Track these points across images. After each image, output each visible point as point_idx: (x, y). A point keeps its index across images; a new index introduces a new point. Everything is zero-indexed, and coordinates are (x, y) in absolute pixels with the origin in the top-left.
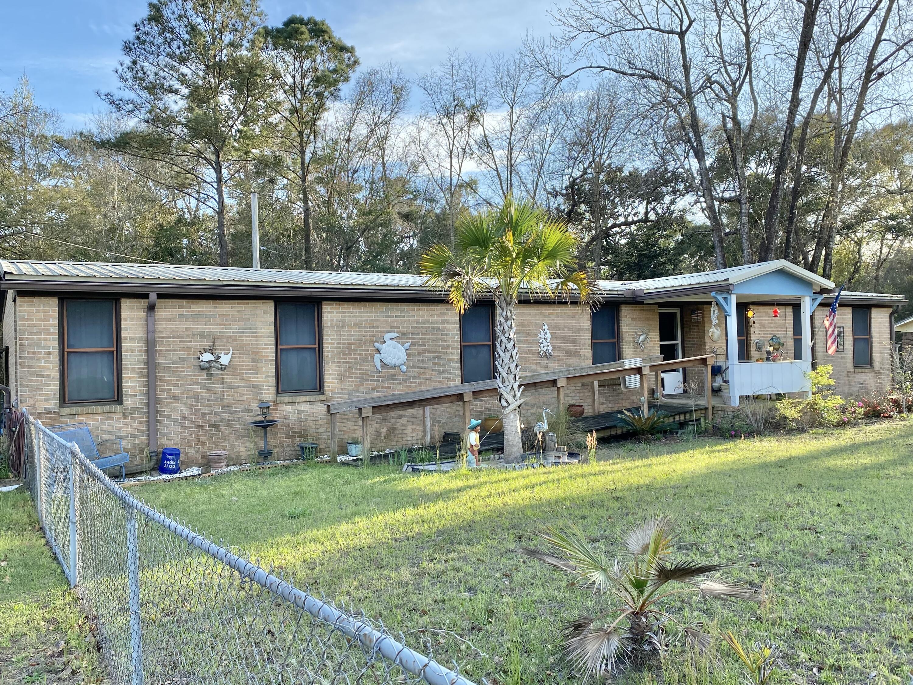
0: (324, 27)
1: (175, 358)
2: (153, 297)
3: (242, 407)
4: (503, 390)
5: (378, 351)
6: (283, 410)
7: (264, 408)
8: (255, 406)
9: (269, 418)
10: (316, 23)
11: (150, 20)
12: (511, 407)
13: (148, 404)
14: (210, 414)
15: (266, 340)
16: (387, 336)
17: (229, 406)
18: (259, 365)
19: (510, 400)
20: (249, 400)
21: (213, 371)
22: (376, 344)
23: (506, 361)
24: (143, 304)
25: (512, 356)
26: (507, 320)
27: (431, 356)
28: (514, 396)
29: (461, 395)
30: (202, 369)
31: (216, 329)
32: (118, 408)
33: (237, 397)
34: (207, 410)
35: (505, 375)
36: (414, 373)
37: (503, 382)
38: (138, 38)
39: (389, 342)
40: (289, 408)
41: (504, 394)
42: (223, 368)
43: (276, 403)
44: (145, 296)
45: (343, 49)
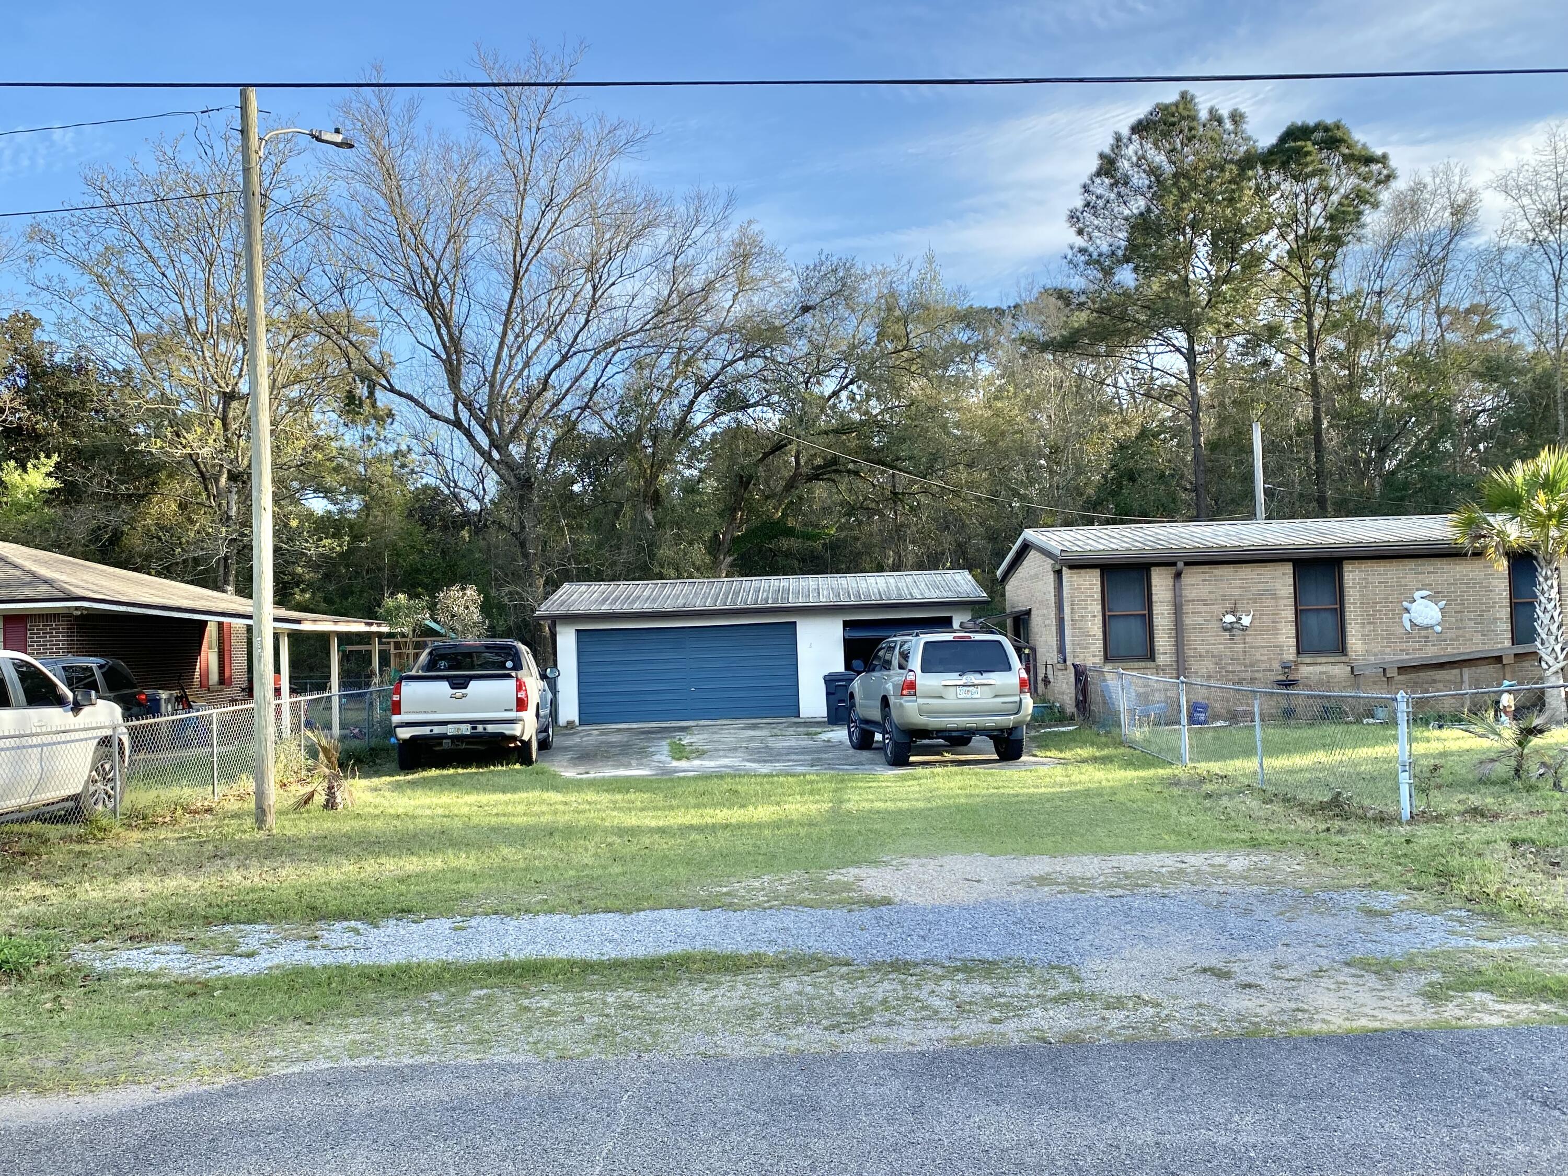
0: (1339, 134)
1: (1200, 620)
2: (1180, 565)
3: (1263, 666)
4: (1543, 653)
5: (1407, 610)
6: (1305, 670)
7: (1286, 667)
8: (1276, 666)
9: (1291, 677)
10: (1327, 129)
11: (1098, 174)
12: (1552, 670)
13: (1177, 661)
14: (1233, 672)
15: (1286, 602)
16: (1417, 595)
17: (1252, 665)
18: (1279, 626)
19: (1551, 661)
20: (1270, 659)
21: (1235, 632)
22: (1405, 604)
23: (1546, 622)
24: (1171, 571)
25: (1552, 617)
26: (1546, 579)
27: (1472, 615)
28: (1556, 658)
29: (1501, 657)
30: (1225, 630)
31: (1237, 592)
32: (1152, 664)
33: (1258, 657)
34: (1230, 668)
35: (1544, 636)
36: (1451, 634)
37: (1542, 644)
38: (1088, 204)
39: (1419, 601)
40: (1311, 668)
41: (1544, 656)
42: (1245, 629)
43: (1297, 664)
44: (1174, 564)
45: (1369, 160)
